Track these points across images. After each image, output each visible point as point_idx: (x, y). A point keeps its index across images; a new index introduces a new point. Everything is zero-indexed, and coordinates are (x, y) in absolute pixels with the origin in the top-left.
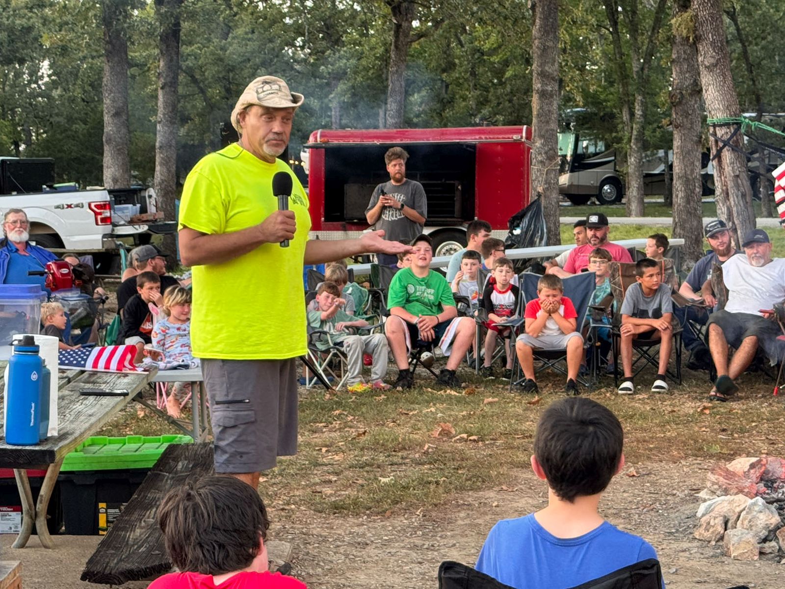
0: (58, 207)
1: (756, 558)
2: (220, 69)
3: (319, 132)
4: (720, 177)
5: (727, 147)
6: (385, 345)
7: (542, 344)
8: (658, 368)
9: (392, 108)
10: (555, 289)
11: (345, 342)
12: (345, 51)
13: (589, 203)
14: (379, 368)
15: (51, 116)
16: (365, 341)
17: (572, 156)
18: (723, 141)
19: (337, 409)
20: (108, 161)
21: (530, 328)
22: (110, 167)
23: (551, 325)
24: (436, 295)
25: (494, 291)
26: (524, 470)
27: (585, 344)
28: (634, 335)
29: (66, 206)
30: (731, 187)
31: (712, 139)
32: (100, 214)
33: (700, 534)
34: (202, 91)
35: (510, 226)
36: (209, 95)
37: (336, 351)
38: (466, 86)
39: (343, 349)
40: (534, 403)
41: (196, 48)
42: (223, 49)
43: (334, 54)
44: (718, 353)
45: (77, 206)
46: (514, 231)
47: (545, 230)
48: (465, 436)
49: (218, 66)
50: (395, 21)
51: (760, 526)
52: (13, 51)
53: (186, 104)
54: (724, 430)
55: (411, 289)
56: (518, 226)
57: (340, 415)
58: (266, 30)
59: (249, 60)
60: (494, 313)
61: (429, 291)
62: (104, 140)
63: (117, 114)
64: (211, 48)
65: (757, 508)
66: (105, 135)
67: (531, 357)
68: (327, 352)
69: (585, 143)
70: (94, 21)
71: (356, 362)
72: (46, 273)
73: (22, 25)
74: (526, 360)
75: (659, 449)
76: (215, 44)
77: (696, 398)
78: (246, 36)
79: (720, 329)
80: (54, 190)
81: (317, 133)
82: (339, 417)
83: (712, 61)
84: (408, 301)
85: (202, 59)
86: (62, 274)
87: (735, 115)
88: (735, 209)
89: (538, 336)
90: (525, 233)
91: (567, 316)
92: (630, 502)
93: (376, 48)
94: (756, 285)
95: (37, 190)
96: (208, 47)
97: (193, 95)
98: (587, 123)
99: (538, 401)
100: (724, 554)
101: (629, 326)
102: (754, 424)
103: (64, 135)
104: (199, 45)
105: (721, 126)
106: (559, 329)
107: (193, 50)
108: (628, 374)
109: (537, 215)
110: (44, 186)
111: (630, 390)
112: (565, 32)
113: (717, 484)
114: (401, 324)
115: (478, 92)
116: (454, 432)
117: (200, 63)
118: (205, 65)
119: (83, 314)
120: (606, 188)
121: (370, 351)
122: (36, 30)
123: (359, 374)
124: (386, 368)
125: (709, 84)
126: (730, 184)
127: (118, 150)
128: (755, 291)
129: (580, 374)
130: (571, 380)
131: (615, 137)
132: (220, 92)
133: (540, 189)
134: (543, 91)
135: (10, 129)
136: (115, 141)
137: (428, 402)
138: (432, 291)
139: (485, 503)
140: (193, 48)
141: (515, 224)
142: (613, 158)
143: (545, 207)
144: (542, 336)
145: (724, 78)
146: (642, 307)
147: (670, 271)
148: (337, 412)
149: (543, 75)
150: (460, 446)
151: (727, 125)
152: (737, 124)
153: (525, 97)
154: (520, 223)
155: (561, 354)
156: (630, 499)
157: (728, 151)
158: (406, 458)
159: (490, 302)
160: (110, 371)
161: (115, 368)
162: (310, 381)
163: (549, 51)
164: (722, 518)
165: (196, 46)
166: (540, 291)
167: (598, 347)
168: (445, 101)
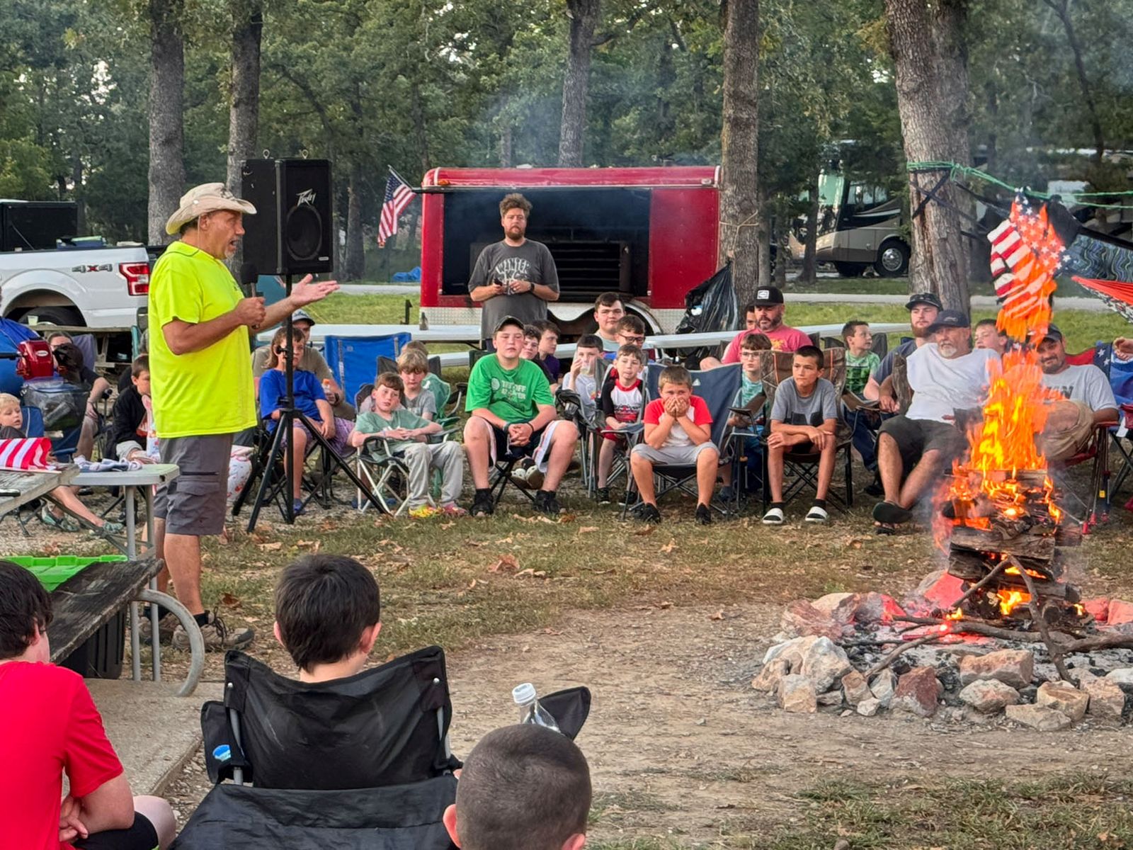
0: (77, 270)
1: (813, 710)
2: (343, 77)
3: (437, 170)
4: (923, 240)
5: (931, 201)
6: (459, 456)
7: (665, 457)
8: (816, 489)
9: (568, 137)
10: (680, 384)
11: (407, 451)
12: (515, 55)
13: (864, 274)
14: (452, 487)
15: (108, 140)
16: (433, 451)
17: (840, 207)
18: (926, 193)
19: (385, 538)
20: (155, 207)
21: (651, 436)
22: (158, 216)
23: (678, 434)
24: (529, 393)
25: (616, 388)
26: (584, 612)
27: (721, 458)
28: (785, 447)
29: (88, 269)
30: (938, 254)
31: (913, 188)
32: (135, 279)
33: (758, 683)
34: (320, 109)
35: (688, 304)
36: (328, 114)
37: (395, 464)
38: (689, 106)
39: (404, 461)
40: (643, 534)
41: (310, 48)
42: (348, 49)
43: (501, 59)
44: (888, 471)
45: (103, 268)
46: (693, 311)
47: (736, 310)
48: (531, 571)
49: (340, 73)
50: (570, 16)
51: (824, 672)
52: (49, 49)
53: (297, 126)
54: (866, 568)
55: (496, 384)
56: (699, 303)
57: (387, 545)
58: (407, 23)
59: (384, 65)
60: (614, 416)
61: (519, 387)
62: (149, 177)
63: (168, 142)
64: (331, 47)
65: (820, 650)
66: (151, 170)
67: (650, 476)
68: (384, 464)
69: (859, 190)
70: (136, 13)
71: (420, 478)
72: (18, 356)
73: (61, 13)
74: (643, 477)
75: (768, 590)
76: (337, 41)
77: (859, 530)
78: (379, 31)
79: (892, 440)
80: (73, 246)
81: (433, 173)
82: (384, 548)
83: (912, 85)
84: (492, 400)
85: (318, 63)
86: (38, 357)
87: (943, 158)
88: (940, 284)
89: (660, 448)
90: (707, 313)
91: (698, 421)
92: (699, 648)
93: (559, 51)
94: (946, 384)
95: (49, 245)
96: (327, 46)
97: (306, 114)
98: (857, 161)
99: (649, 532)
100: (778, 706)
101: (780, 435)
102: (910, 561)
103: (125, 167)
104: (315, 43)
105: (923, 172)
106: (689, 439)
107: (305, 50)
108: (776, 498)
109: (725, 289)
110: (59, 241)
111: (778, 519)
112: (768, 39)
113: (792, 624)
114: (485, 427)
115: (704, 115)
116: (518, 567)
117: (314, 68)
118: (322, 71)
119: (65, 412)
120: (888, 253)
121: (439, 464)
122: (80, 18)
123: (424, 493)
124: (461, 488)
125: (909, 117)
126: (935, 250)
127: (169, 191)
128: (946, 392)
129: (715, 497)
130: (702, 505)
131: (893, 182)
132: (345, 110)
133: (730, 254)
134: (736, 119)
135: (49, 157)
136: (164, 179)
137: (507, 531)
138: (524, 388)
139: (514, 648)
140: (305, 47)
141: (695, 300)
142: (898, 211)
143: (736, 278)
144: (667, 447)
145: (928, 109)
146: (796, 411)
147: (841, 364)
148: (384, 542)
149: (736, 97)
150: (521, 583)
151: (931, 171)
152: (945, 169)
153: (769, 123)
154: (701, 300)
155: (691, 470)
156: (700, 645)
157: (933, 205)
158: (446, 597)
159: (610, 401)
160: (13, 469)
161: (20, 465)
162: (364, 503)
163: (745, 65)
164: (783, 663)
165: (310, 44)
166: (662, 388)
167: (744, 464)
168: (663, 126)
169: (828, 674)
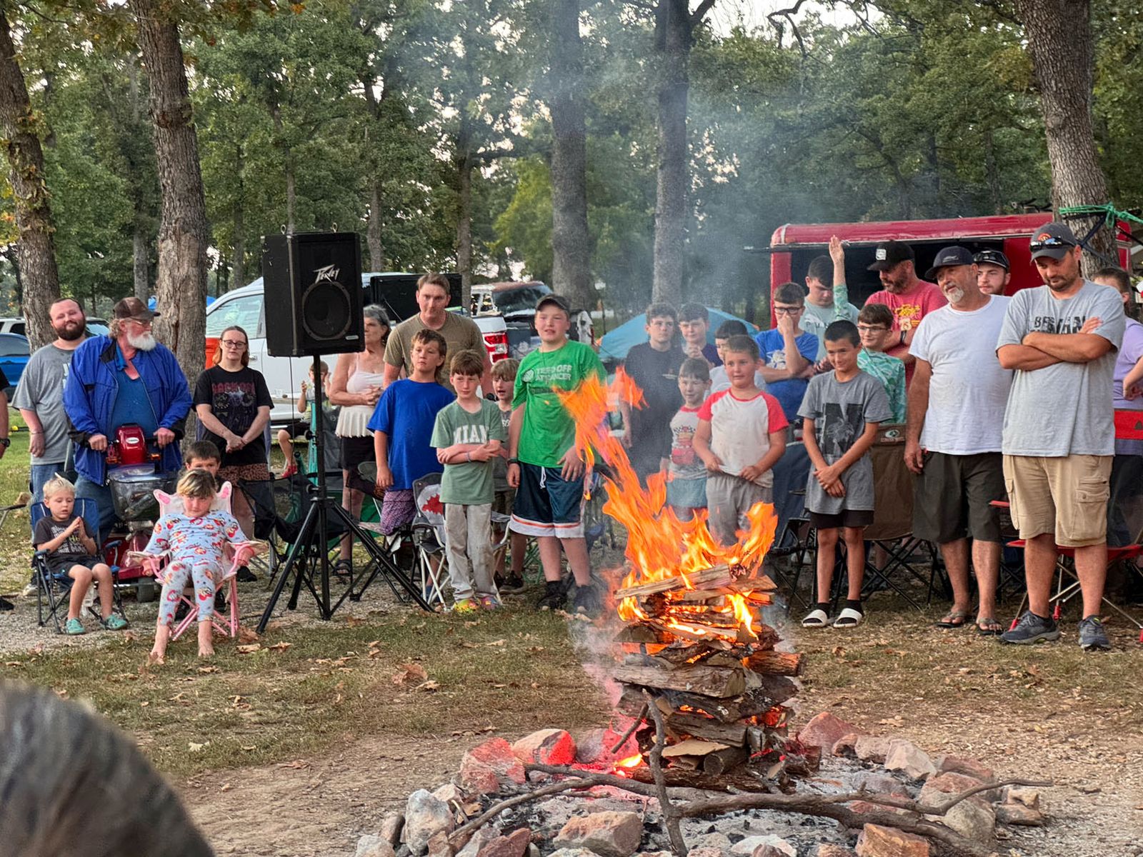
20: (558, 273)
48: (431, 683)
63: (569, 208)
83: (1057, 120)
86: (129, 445)
87: (1096, 201)
105: (1075, 218)
125: (1057, 157)
127: (571, 257)
136: (566, 245)
145: (1077, 146)
151: (1082, 216)
152: (1098, 214)
169: (420, 835)
